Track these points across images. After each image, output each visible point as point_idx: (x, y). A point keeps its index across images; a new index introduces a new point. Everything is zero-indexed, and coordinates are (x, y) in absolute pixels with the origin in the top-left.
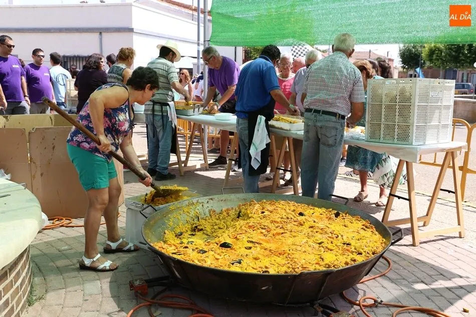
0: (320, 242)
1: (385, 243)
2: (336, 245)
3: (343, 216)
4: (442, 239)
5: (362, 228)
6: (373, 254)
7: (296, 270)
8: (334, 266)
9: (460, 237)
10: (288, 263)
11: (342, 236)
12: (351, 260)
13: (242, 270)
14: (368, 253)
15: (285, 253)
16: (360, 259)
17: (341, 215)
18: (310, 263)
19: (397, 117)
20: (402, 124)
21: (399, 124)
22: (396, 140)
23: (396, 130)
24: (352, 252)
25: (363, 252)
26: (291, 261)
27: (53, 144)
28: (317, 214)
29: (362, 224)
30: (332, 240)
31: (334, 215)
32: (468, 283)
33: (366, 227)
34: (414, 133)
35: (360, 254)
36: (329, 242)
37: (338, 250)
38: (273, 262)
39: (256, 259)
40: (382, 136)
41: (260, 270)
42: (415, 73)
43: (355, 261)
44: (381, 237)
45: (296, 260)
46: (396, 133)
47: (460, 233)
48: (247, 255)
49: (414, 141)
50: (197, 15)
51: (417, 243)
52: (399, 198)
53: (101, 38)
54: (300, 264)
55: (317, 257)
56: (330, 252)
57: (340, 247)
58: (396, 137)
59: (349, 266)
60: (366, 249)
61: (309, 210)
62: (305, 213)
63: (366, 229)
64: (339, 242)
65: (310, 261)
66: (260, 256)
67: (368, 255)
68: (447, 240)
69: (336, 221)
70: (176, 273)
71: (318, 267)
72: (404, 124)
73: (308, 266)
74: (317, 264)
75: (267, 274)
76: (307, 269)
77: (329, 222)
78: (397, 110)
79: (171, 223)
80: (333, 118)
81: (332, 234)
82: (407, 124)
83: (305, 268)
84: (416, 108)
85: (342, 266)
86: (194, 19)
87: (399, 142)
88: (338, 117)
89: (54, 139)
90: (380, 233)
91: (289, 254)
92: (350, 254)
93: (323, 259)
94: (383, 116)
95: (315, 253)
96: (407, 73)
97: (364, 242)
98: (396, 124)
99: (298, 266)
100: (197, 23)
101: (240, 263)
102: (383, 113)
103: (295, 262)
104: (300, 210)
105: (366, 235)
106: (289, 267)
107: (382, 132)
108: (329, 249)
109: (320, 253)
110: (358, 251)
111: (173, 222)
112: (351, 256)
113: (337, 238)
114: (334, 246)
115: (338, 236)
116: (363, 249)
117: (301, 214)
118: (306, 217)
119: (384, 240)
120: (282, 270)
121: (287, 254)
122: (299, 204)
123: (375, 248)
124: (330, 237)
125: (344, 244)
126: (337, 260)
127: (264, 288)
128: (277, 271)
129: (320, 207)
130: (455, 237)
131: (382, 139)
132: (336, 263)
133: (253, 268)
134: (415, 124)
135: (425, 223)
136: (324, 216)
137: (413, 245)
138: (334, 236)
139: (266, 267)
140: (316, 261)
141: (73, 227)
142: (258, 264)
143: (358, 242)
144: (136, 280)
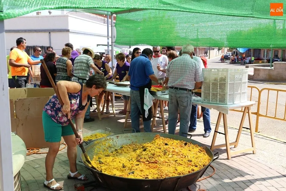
0: (175, 160)
1: (210, 160)
2: (184, 162)
3: (189, 145)
4: (244, 155)
5: (199, 152)
6: (204, 166)
7: (163, 176)
8: (182, 174)
9: (253, 154)
10: (159, 173)
11: (188, 156)
12: (192, 170)
13: (134, 177)
14: (201, 166)
15: (157, 167)
16: (196, 169)
17: (188, 144)
18: (170, 172)
19: (218, 89)
20: (221, 93)
21: (220, 93)
22: (218, 102)
23: (218, 96)
24: (192, 166)
25: (198, 165)
26: (160, 171)
27: (28, 107)
28: (175, 144)
29: (199, 149)
30: (182, 159)
31: (184, 145)
32: (253, 178)
33: (201, 151)
34: (228, 98)
35: (197, 166)
36: (181, 160)
37: (185, 165)
38: (151, 173)
39: (141, 171)
40: (211, 99)
41: (144, 177)
42: (237, 51)
43: (193, 170)
44: (208, 156)
45: (163, 171)
46: (218, 98)
47: (253, 151)
48: (136, 169)
49: (228, 102)
50: (107, 19)
51: (230, 157)
52: (220, 133)
53: (50, 36)
54: (165, 173)
55: (174, 169)
56: (181, 165)
57: (186, 163)
58: (218, 100)
59: (190, 173)
60: (200, 164)
61: (171, 142)
62: (168, 144)
63: (201, 152)
64: (185, 160)
65: (170, 171)
66: (144, 169)
67: (200, 167)
68: (246, 156)
69: (185, 147)
70: (100, 180)
71: (174, 174)
72: (222, 93)
73: (169, 174)
74: (174, 172)
75: (147, 179)
76: (168, 176)
77: (181, 148)
78: (218, 86)
79: (96, 151)
80: (186, 92)
81: (182, 155)
82: (224, 93)
83: (168, 175)
84: (228, 84)
85: (187, 173)
86: (105, 22)
87: (220, 103)
88: (188, 91)
89: (29, 105)
90: (208, 154)
91: (159, 168)
92: (191, 166)
93: (177, 170)
94: (211, 89)
95: (173, 166)
96: (232, 51)
97: (199, 160)
98: (218, 93)
99: (164, 174)
100: (107, 25)
101: (133, 173)
102: (211, 87)
103: (162, 172)
104: (166, 142)
105: (200, 156)
106: (159, 175)
107: (211, 97)
108: (180, 164)
109: (176, 167)
110: (196, 165)
111: (97, 150)
112: (192, 168)
113: (185, 157)
114: (183, 163)
115: (186, 156)
116: (198, 164)
117: (166, 144)
118: (169, 146)
119: (210, 158)
120: (155, 177)
121: (158, 168)
122: (165, 138)
123: (205, 163)
124: (181, 157)
125: (188, 161)
126: (184, 170)
127: (146, 187)
128: (153, 177)
129: (177, 140)
130: (251, 154)
131: (210, 101)
132: (183, 172)
133: (140, 176)
134: (228, 93)
135: (235, 146)
136: (179, 145)
137: (228, 159)
138: (183, 156)
139: (147, 175)
140: (173, 171)
141: (40, 154)
142: (143, 173)
143: (196, 159)
144: (78, 184)
